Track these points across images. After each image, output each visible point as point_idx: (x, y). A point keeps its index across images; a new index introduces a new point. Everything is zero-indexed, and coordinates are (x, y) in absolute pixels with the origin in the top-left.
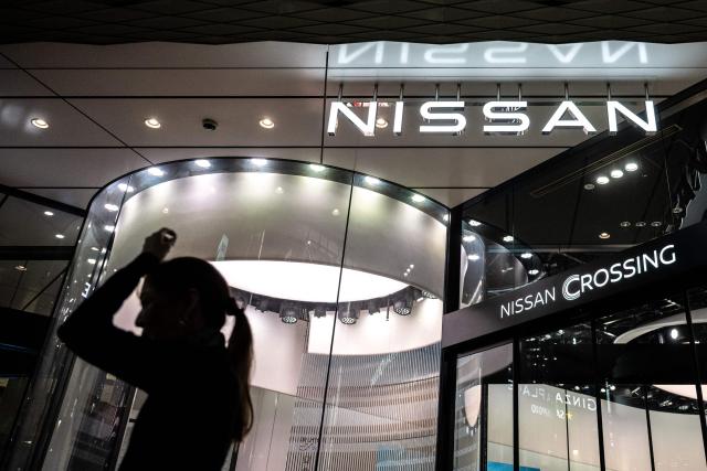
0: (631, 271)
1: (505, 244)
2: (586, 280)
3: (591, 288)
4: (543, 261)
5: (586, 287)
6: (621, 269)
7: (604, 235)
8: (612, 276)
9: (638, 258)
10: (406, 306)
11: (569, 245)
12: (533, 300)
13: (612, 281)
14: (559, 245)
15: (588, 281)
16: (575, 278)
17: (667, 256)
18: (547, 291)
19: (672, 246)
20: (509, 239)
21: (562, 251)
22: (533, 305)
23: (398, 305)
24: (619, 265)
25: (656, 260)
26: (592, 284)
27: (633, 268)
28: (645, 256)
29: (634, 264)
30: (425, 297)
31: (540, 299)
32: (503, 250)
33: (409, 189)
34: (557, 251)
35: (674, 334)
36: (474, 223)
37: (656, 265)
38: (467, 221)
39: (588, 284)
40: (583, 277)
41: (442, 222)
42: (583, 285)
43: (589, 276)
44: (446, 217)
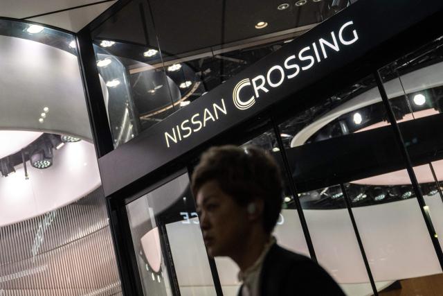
0: (308, 62)
1: (147, 60)
2: (259, 82)
3: (266, 90)
4: (196, 70)
5: (260, 91)
6: (296, 61)
7: (261, 25)
8: (288, 72)
9: (314, 44)
10: (45, 157)
11: (223, 44)
12: (201, 118)
13: (290, 77)
14: (211, 47)
15: (261, 84)
16: (245, 83)
17: (348, 35)
18: (215, 105)
19: (351, 23)
20: (151, 53)
21: (215, 53)
22: (201, 125)
23: (35, 158)
24: (293, 57)
25: (335, 43)
26: (267, 85)
27: (310, 57)
28: (322, 41)
29: (311, 52)
30: (65, 142)
31: (209, 116)
32: (146, 68)
33: (23, 20)
34: (209, 54)
35: (358, 119)
36: (106, 44)
37: (336, 48)
38: (98, 44)
39: (262, 87)
40: (254, 80)
41: (70, 51)
42: (256, 89)
43: (261, 77)
44: (73, 44)
